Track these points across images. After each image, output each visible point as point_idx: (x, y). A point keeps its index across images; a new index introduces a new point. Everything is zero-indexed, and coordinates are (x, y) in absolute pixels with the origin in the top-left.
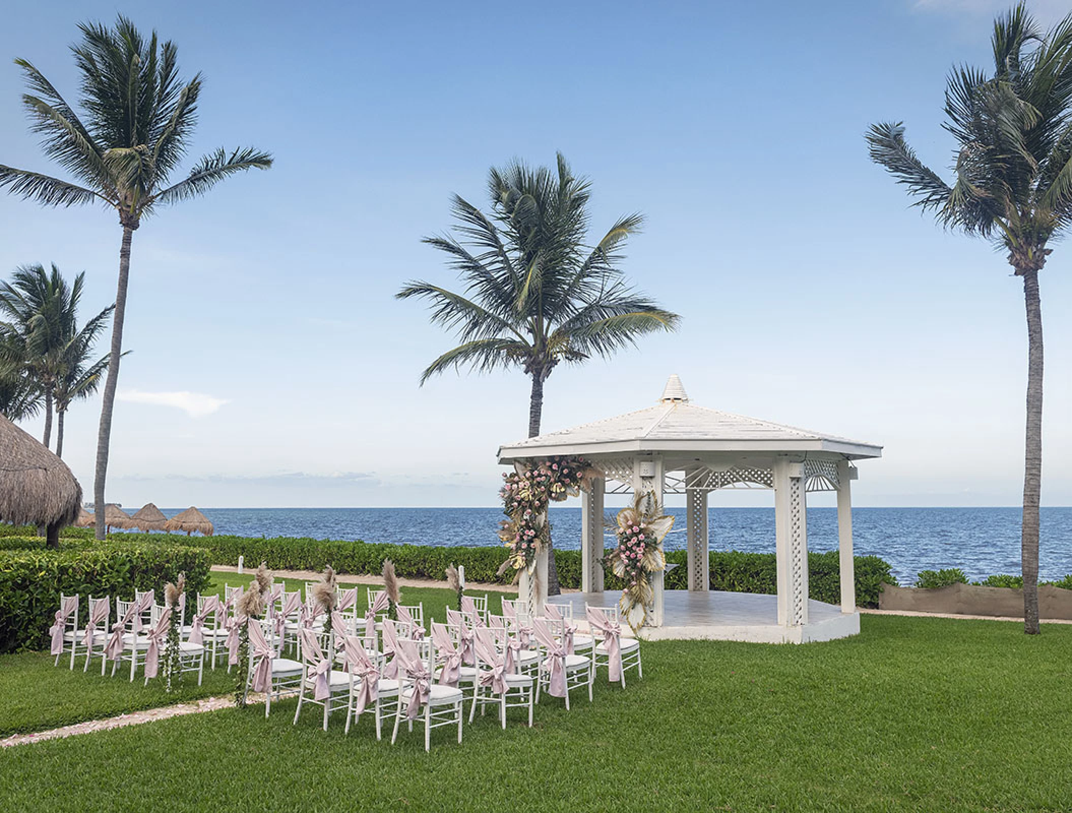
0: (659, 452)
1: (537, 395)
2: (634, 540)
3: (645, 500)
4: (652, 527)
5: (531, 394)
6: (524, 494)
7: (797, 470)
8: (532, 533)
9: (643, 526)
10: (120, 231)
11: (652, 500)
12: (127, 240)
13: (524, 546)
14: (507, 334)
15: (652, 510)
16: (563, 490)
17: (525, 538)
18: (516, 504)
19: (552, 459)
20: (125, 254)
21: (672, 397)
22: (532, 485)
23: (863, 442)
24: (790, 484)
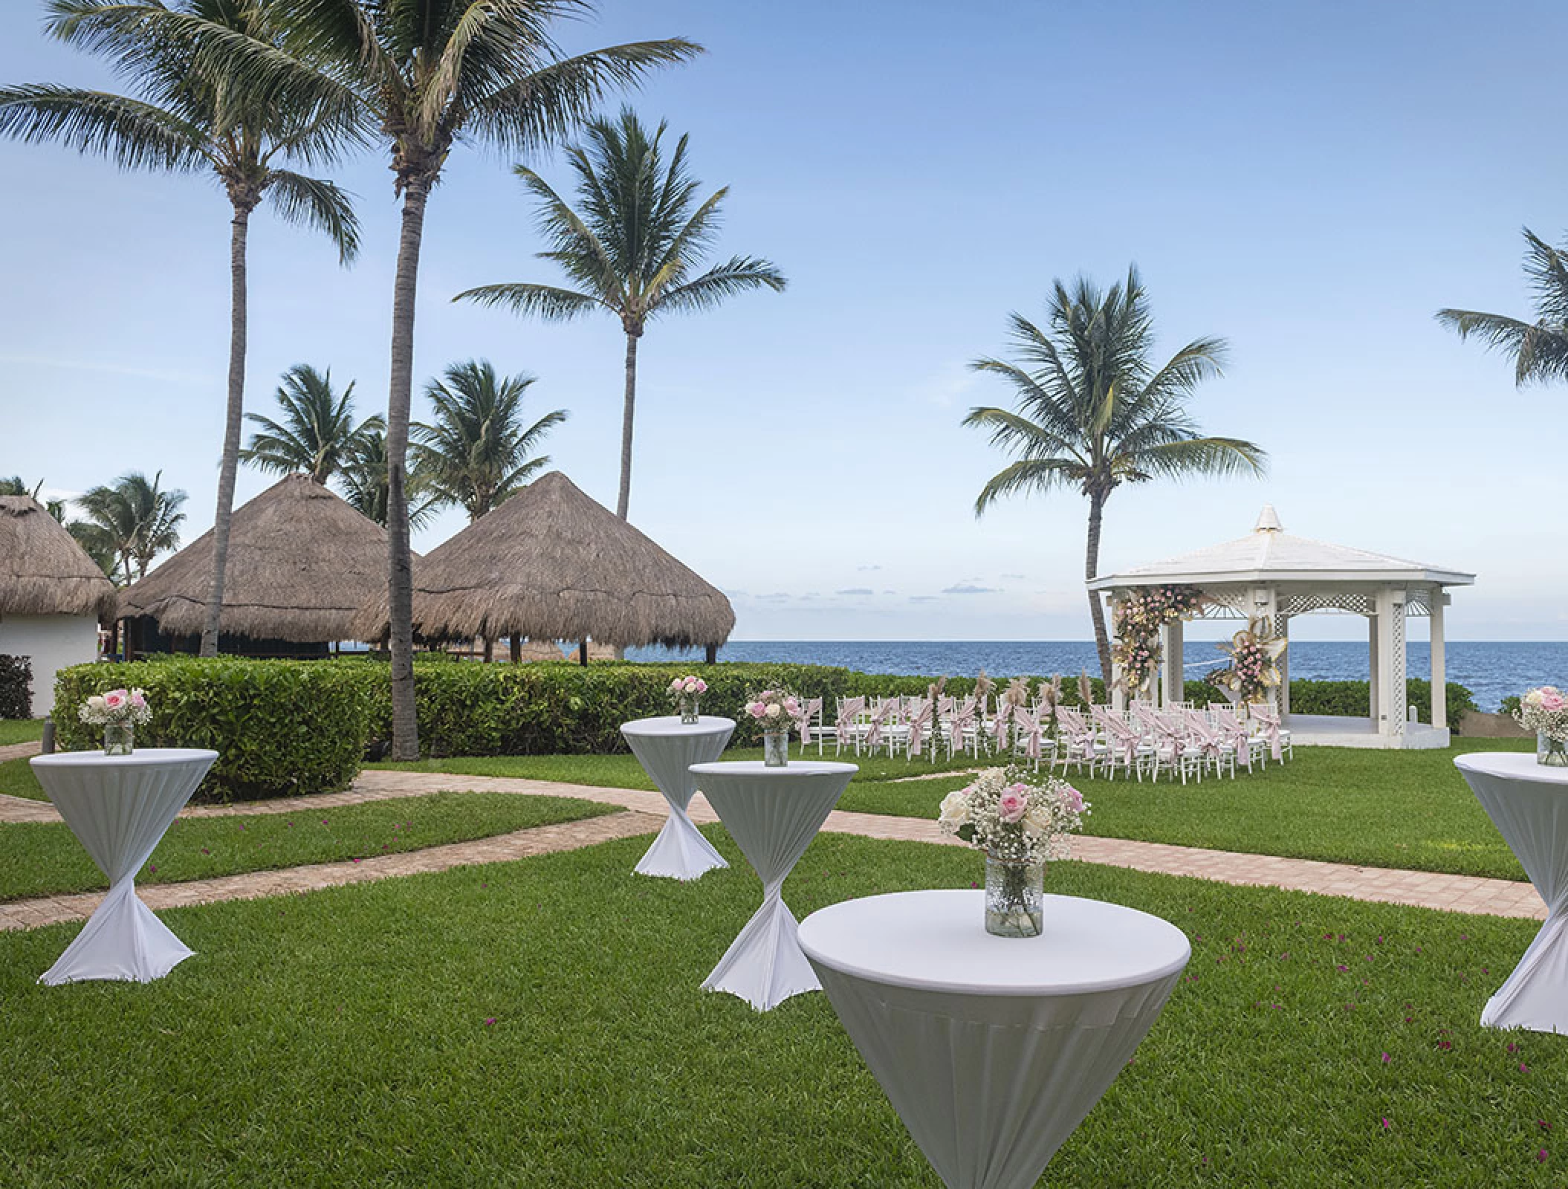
0: (1272, 581)
1: (1096, 518)
2: (1251, 659)
3: (1259, 624)
4: (1266, 647)
5: (1089, 516)
6: (1137, 619)
7: (1399, 597)
8: (1146, 653)
9: (1258, 646)
10: (625, 338)
11: (1266, 624)
12: (632, 349)
13: (1138, 665)
14: (1066, 454)
15: (1267, 631)
16: (1176, 614)
17: (1139, 658)
18: (1130, 627)
19: (1165, 587)
20: (631, 364)
21: (1268, 527)
22: (1146, 611)
23: (1456, 570)
24: (1392, 609)
